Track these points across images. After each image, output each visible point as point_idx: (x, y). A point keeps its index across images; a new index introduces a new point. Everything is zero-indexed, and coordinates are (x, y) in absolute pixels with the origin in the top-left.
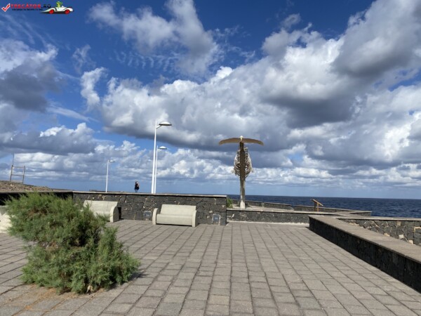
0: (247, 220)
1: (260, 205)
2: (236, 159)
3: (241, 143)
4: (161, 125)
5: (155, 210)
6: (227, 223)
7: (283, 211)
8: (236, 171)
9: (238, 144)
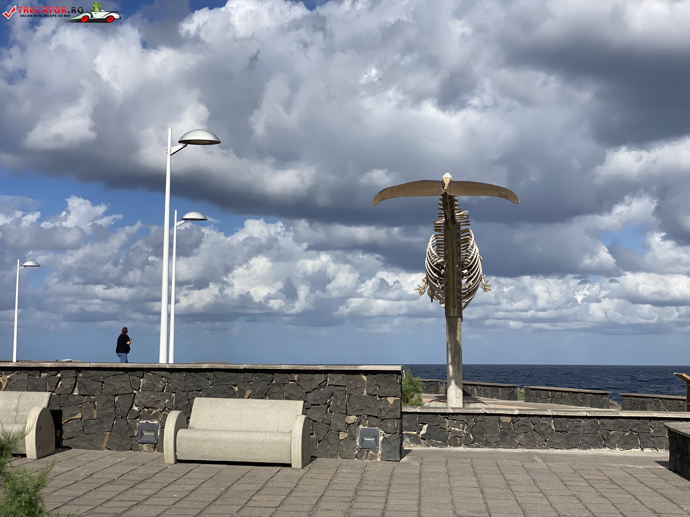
0: (469, 444)
1: (512, 396)
2: (430, 248)
3: (445, 195)
4: (186, 142)
5: (172, 417)
6: (403, 453)
7: (584, 411)
8: (432, 289)
9: (437, 199)
